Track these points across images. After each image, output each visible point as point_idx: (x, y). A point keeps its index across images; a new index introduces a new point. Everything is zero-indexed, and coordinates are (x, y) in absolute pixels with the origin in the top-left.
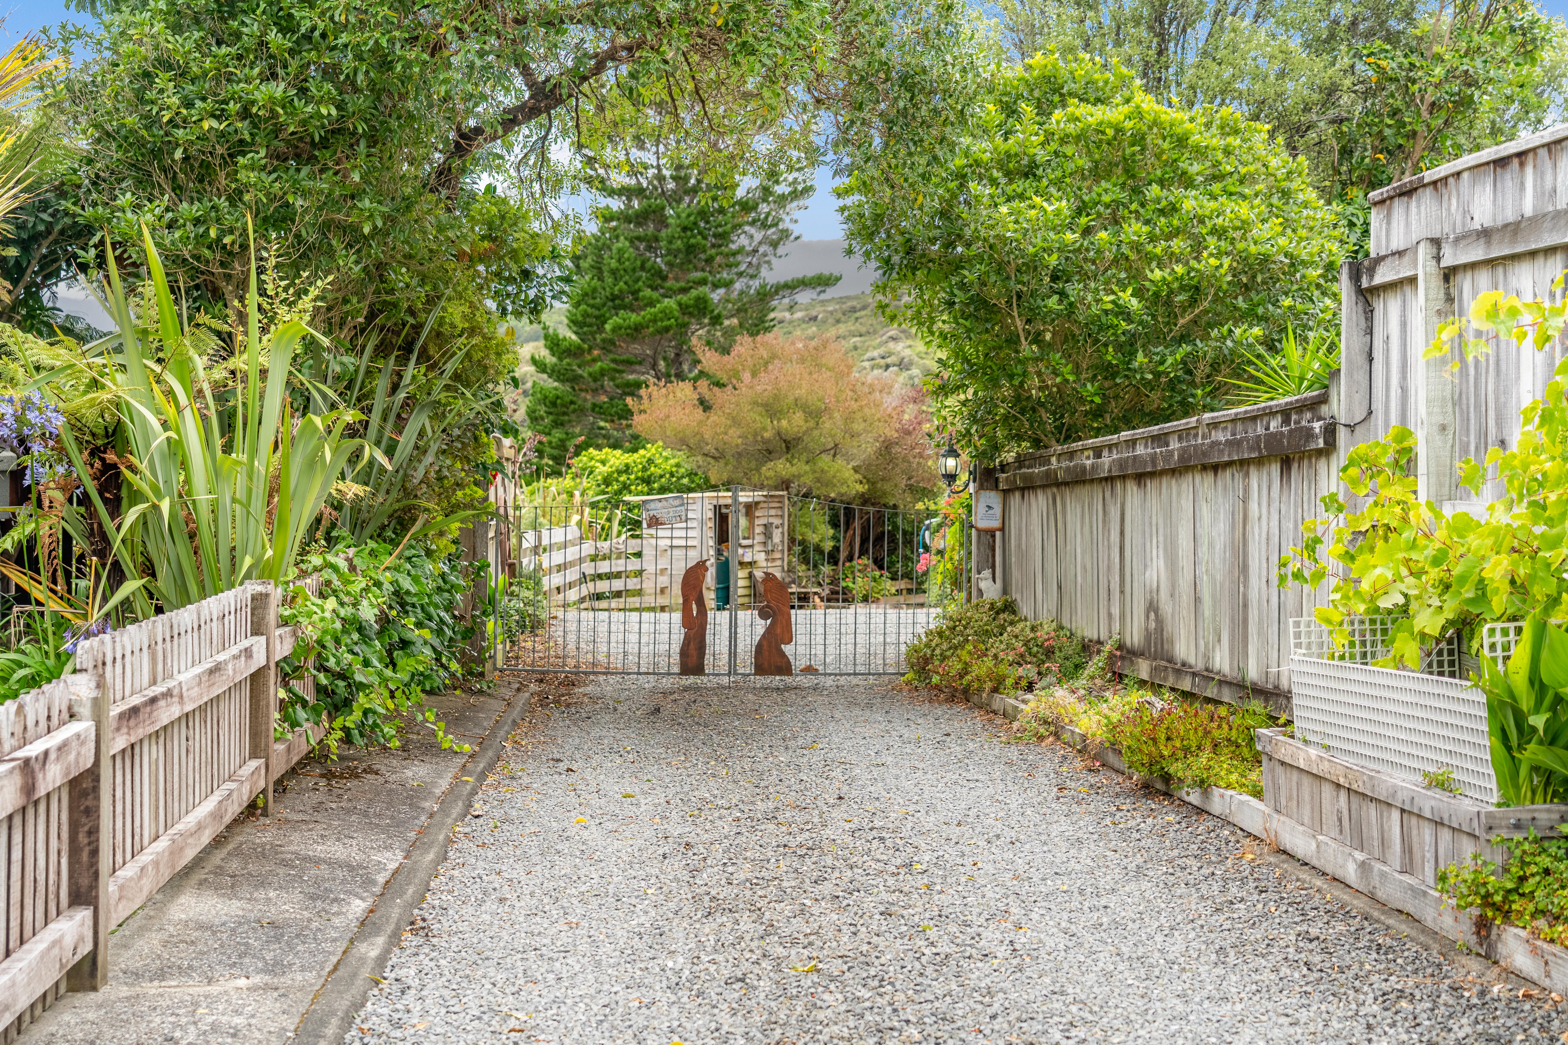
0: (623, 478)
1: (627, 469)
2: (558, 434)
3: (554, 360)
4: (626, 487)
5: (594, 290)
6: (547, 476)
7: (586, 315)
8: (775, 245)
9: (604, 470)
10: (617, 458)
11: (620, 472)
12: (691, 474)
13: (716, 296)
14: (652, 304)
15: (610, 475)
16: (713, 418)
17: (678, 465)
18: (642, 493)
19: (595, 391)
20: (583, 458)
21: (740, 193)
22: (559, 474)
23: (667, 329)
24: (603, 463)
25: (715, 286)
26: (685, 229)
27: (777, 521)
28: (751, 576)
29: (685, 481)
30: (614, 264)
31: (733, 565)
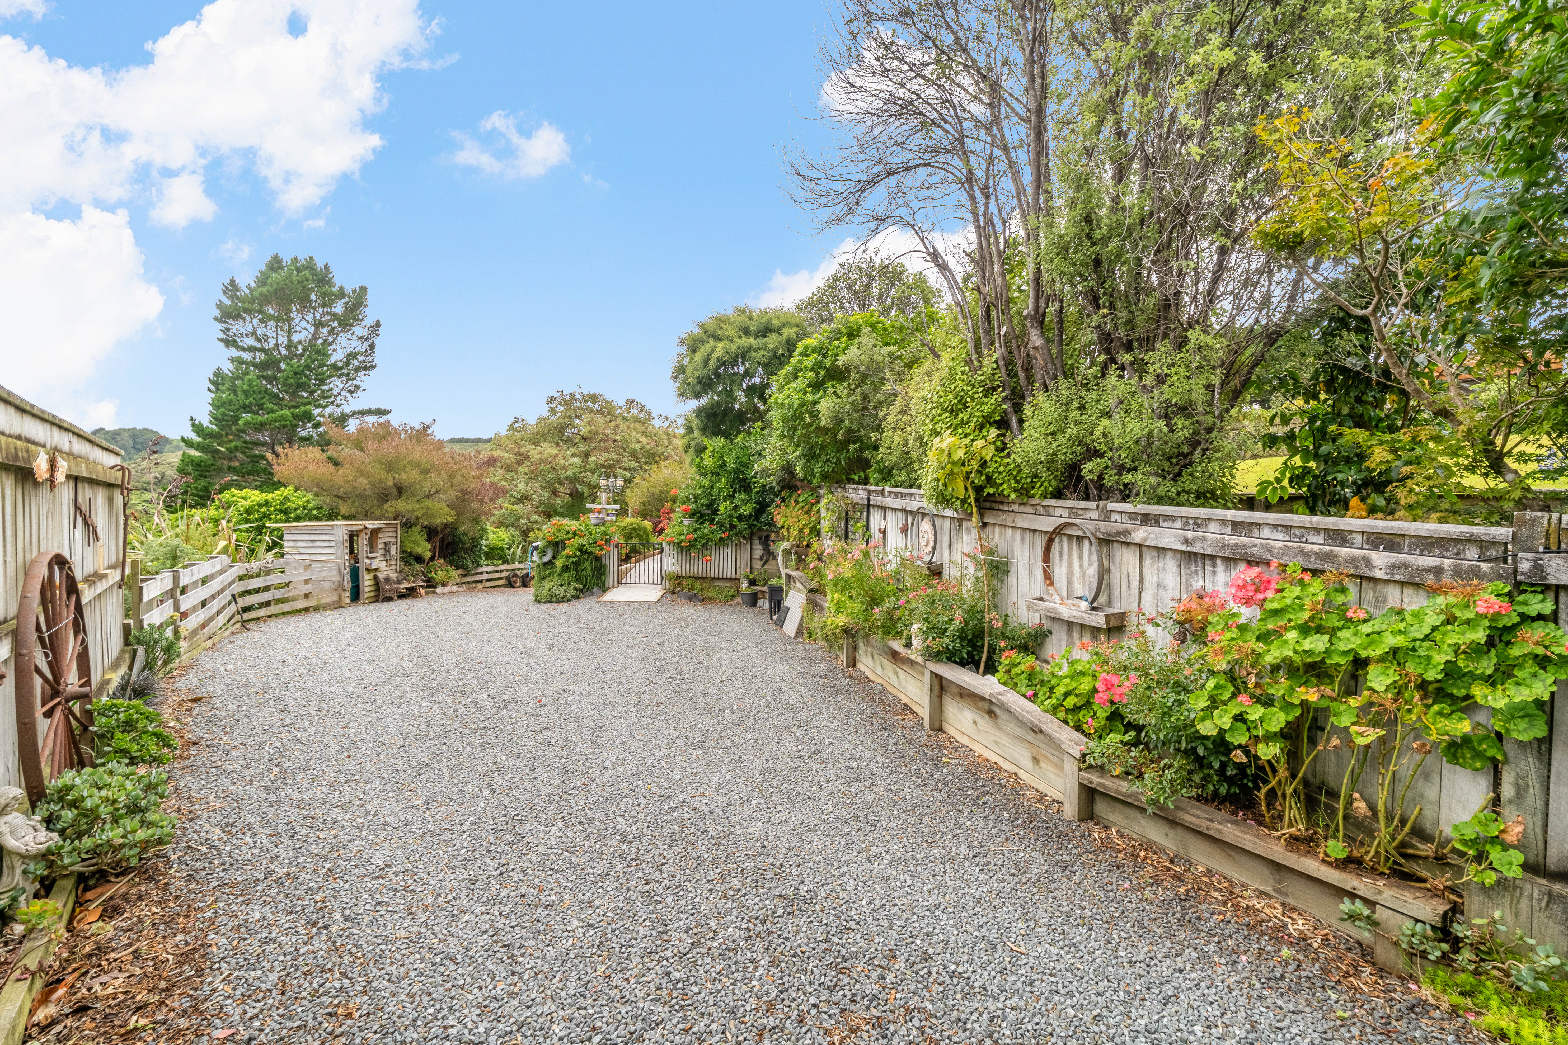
0: (263, 509)
1: (267, 503)
2: (202, 483)
3: (200, 439)
4: (265, 516)
5: (231, 401)
6: (191, 507)
7: (224, 414)
8: (351, 392)
9: (247, 503)
10: (255, 496)
11: (260, 506)
12: (319, 508)
13: (316, 412)
14: (272, 411)
15: (252, 507)
16: (341, 471)
17: (308, 502)
18: (281, 521)
19: (230, 459)
20: (226, 496)
21: (332, 360)
22: (204, 506)
23: (284, 427)
24: (245, 498)
25: (317, 407)
26: (296, 373)
27: (393, 540)
28: (375, 578)
29: (315, 512)
30: (245, 387)
31: (362, 571)
